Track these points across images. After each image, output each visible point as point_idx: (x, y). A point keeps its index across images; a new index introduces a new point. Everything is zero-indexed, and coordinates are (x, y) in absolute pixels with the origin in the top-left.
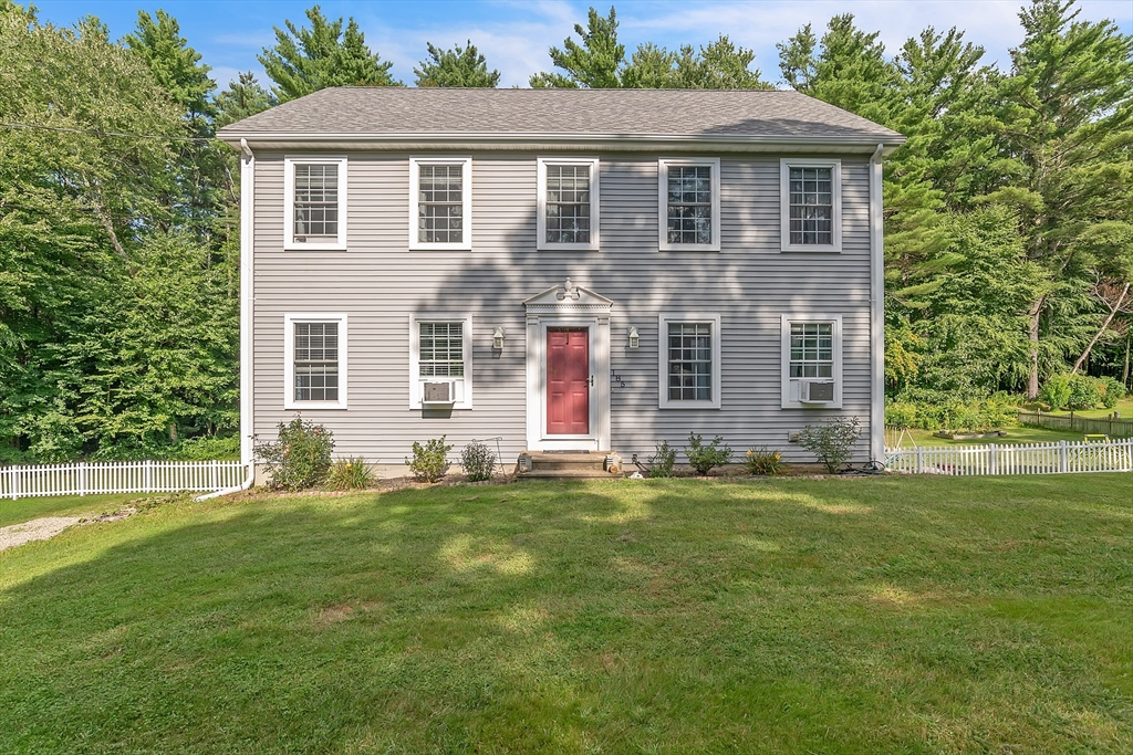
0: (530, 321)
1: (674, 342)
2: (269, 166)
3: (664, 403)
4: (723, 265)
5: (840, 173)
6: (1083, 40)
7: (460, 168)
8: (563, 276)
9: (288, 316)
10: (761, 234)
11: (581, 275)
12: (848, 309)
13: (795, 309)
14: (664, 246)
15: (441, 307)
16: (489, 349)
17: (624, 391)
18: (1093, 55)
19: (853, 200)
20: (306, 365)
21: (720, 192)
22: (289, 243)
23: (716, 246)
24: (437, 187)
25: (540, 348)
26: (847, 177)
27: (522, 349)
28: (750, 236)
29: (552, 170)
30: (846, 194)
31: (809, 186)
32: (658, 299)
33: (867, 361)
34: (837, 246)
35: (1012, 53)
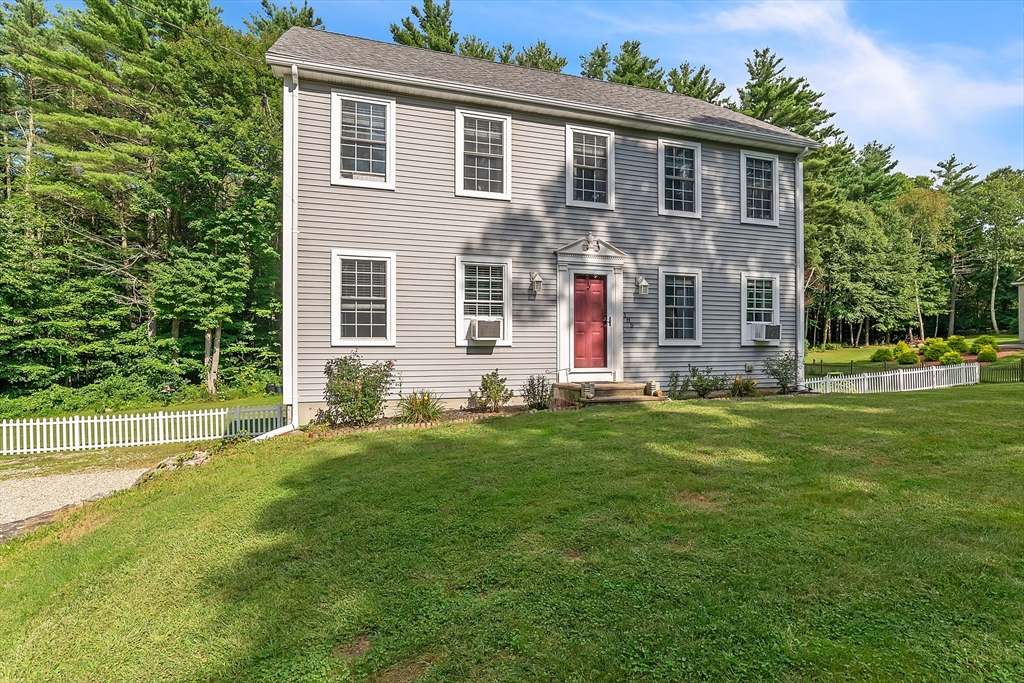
0: (561, 268)
1: (669, 290)
2: (315, 98)
3: (663, 341)
4: (703, 228)
5: (778, 166)
6: (788, 90)
7: (500, 125)
8: (588, 229)
9: (335, 252)
10: (728, 208)
11: (601, 230)
12: (782, 269)
13: (751, 268)
14: (663, 211)
15: (485, 250)
16: (526, 292)
17: (633, 330)
18: (794, 102)
19: (786, 187)
20: (353, 302)
21: (701, 170)
22: (337, 179)
23: (698, 214)
24: (480, 139)
25: (569, 290)
26: (782, 169)
27: (554, 293)
28: (722, 207)
29: (577, 137)
30: (782, 182)
31: (759, 173)
32: (658, 253)
33: (794, 310)
34: (776, 222)
35: (740, 92)
